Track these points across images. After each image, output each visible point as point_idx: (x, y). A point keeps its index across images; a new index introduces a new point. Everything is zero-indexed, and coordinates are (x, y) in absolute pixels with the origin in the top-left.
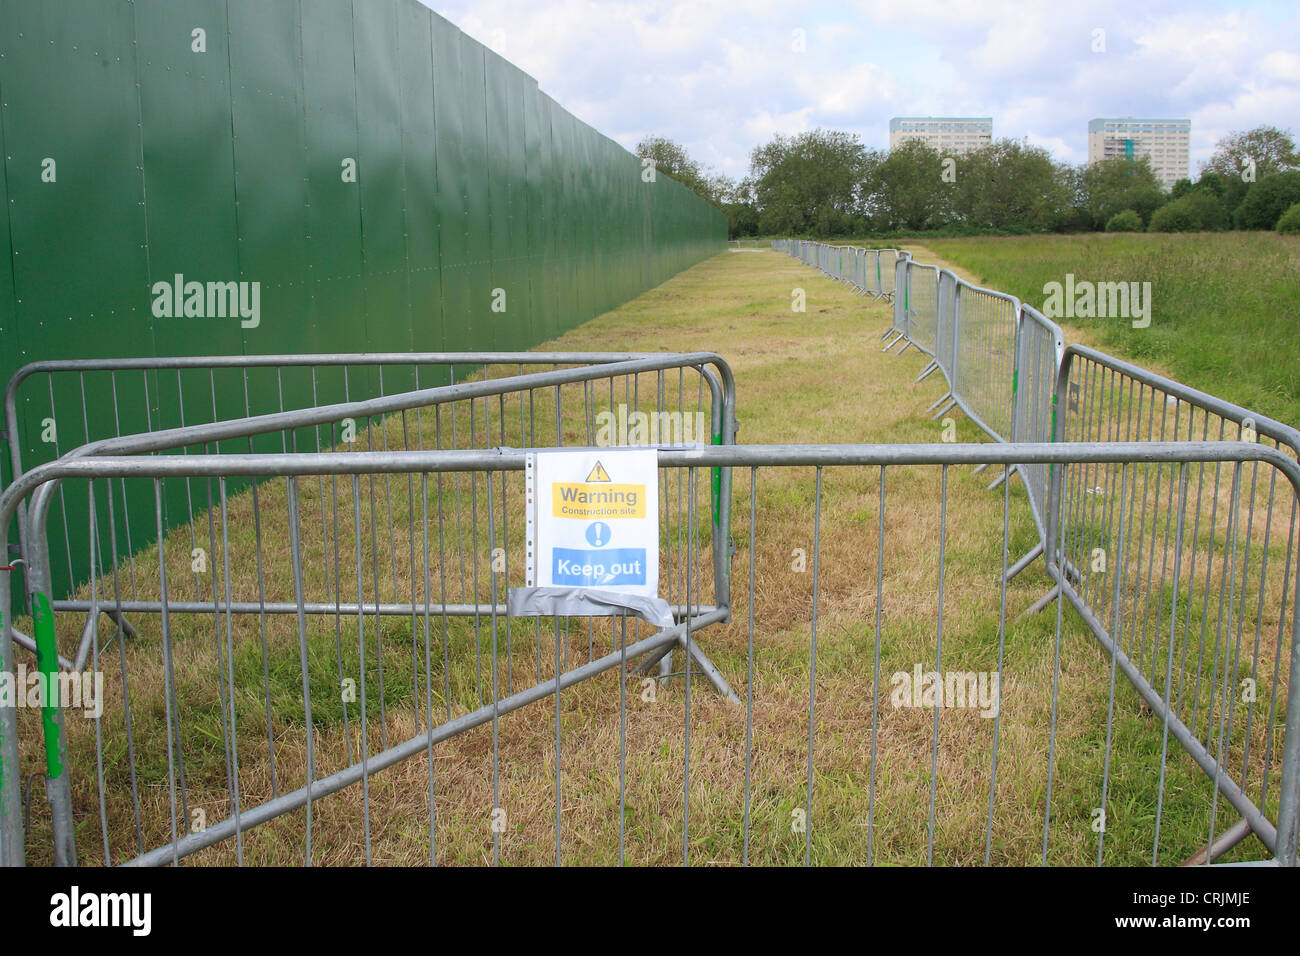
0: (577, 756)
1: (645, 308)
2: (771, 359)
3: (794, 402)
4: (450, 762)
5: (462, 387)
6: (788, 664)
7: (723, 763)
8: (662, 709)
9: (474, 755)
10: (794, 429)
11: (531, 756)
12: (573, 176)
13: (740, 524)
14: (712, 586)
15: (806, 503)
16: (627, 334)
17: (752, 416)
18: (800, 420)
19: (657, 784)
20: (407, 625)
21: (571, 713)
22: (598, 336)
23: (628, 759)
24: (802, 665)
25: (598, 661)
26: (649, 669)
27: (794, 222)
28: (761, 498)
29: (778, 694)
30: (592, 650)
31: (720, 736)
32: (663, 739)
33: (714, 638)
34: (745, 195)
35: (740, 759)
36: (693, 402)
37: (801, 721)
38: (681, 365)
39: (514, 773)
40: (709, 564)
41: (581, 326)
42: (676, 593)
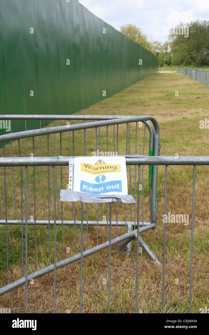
0: (91, 286)
1: (123, 96)
2: (175, 118)
3: (185, 136)
4: (37, 288)
5: (44, 130)
6: (181, 247)
7: (153, 291)
8: (127, 266)
9: (47, 285)
10: (185, 148)
11: (71, 286)
12: (93, 40)
13: (161, 187)
14: (149, 213)
15: (189, 179)
16: (116, 107)
17: (167, 142)
18: (187, 143)
19: (125, 299)
20: (21, 228)
21: (88, 267)
22: (103, 108)
23: (112, 288)
24: (187, 248)
25: (100, 245)
26: (122, 249)
27: (186, 60)
28: (170, 176)
29: (177, 260)
30: (98, 240)
31: (152, 278)
32: (128, 280)
33: (150, 235)
34: (166, 48)
35: (160, 289)
36: (142, 136)
37: (187, 273)
38: (137, 121)
39: (64, 293)
40: (148, 204)
41: (96, 104)
42: (134, 216)
